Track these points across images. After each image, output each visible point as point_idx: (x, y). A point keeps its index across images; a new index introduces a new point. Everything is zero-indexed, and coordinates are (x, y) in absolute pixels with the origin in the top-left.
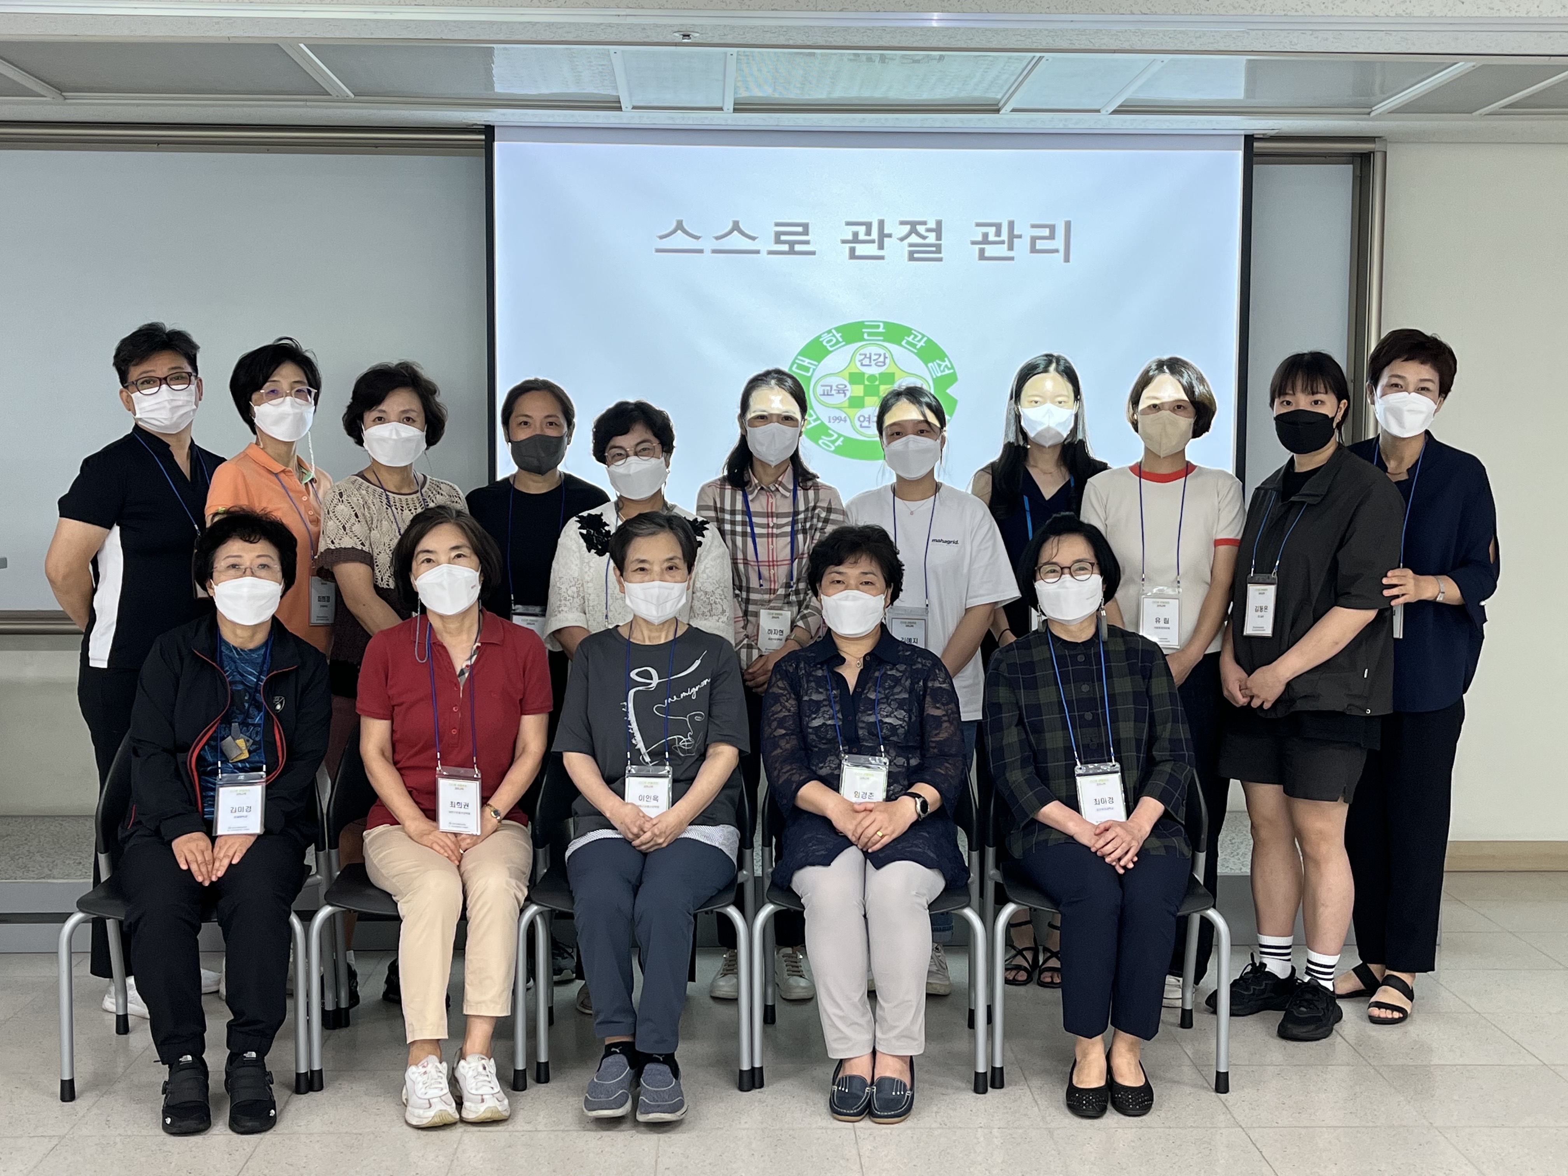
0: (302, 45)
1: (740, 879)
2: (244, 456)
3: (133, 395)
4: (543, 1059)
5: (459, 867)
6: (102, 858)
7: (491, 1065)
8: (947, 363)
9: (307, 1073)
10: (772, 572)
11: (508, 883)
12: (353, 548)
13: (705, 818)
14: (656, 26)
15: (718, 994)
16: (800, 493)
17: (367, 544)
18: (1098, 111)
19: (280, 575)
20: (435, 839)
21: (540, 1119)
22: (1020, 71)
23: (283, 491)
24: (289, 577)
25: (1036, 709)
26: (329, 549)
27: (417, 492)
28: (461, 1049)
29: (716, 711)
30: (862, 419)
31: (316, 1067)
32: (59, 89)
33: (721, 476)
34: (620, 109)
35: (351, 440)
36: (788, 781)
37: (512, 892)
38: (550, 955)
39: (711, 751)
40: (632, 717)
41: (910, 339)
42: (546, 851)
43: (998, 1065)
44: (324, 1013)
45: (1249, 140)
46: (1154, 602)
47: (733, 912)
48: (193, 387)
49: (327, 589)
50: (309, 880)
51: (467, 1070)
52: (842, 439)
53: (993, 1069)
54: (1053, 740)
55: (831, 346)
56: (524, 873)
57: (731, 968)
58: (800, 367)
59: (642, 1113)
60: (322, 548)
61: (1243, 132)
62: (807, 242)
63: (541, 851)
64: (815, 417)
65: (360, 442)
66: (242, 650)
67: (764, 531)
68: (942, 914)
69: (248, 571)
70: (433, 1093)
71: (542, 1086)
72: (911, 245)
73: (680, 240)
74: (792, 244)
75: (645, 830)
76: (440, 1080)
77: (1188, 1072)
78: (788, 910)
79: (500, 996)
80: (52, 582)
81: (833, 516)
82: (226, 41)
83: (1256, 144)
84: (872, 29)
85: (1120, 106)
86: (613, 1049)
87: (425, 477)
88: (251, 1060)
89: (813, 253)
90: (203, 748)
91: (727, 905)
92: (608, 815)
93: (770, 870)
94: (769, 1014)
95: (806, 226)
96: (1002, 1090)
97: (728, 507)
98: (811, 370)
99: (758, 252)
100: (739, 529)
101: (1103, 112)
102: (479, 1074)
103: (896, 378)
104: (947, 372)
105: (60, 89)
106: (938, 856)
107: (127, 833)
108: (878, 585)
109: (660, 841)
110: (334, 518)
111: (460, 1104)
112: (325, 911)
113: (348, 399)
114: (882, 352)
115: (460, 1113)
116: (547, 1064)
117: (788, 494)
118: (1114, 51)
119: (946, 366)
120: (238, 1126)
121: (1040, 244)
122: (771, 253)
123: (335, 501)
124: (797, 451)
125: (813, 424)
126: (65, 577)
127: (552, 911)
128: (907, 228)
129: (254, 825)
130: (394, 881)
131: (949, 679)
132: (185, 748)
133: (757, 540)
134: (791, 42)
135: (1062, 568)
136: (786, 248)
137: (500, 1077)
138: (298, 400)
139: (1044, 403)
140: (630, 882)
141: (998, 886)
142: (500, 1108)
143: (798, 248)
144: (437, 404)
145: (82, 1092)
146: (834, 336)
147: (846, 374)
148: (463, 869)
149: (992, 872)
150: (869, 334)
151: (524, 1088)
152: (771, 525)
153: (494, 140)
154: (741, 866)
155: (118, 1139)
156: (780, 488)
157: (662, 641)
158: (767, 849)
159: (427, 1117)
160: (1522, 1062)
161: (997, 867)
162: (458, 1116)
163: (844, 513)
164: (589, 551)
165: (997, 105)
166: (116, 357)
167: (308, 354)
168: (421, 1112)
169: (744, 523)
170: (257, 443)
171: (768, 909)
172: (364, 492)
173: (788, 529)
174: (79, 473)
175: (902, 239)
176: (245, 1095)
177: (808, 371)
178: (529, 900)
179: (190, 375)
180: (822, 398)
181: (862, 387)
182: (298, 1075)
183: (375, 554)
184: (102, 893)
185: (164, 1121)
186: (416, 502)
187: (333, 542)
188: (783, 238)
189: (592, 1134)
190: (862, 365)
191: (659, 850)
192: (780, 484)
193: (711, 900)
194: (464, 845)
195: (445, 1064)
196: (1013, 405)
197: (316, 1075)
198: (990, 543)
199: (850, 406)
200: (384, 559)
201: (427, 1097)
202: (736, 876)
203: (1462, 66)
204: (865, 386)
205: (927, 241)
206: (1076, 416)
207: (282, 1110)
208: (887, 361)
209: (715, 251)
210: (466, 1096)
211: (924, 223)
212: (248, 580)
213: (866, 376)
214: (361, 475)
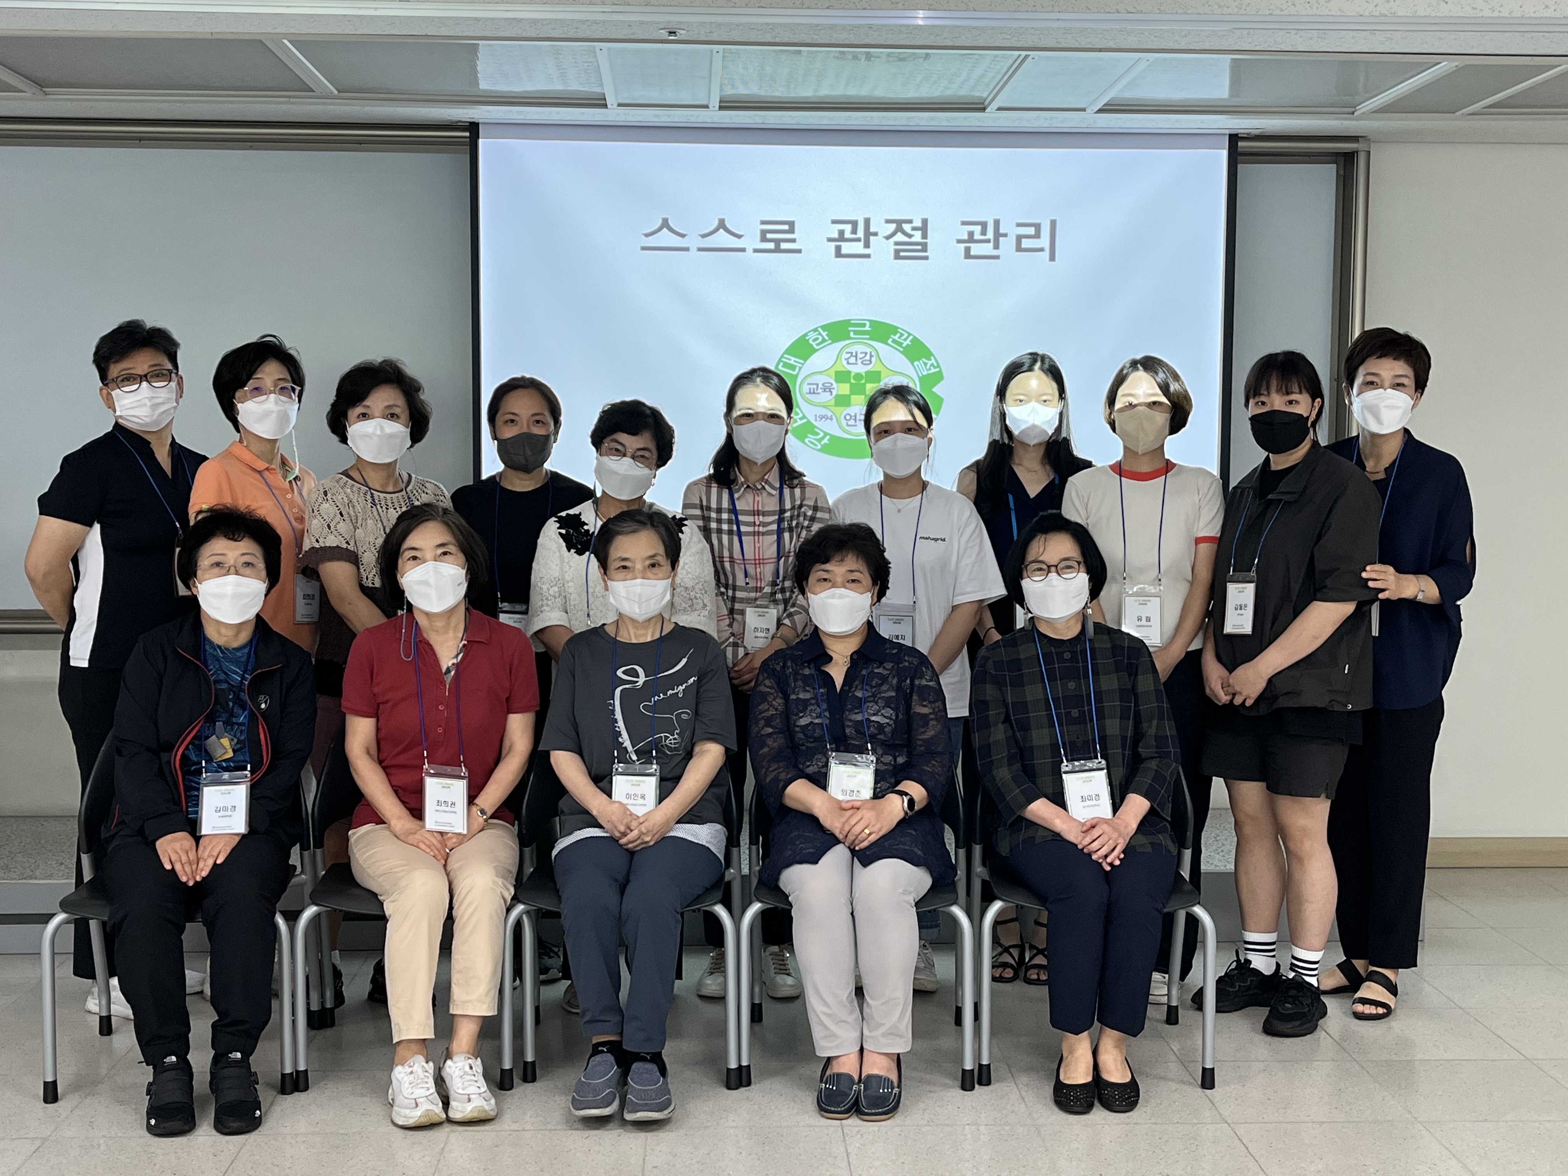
0: (286, 41)
1: (727, 878)
2: (228, 454)
3: (113, 393)
4: (530, 1058)
5: (445, 866)
6: (85, 859)
7: (478, 1064)
8: (933, 361)
9: (292, 1073)
10: (758, 570)
11: (494, 882)
12: (338, 547)
13: (692, 816)
14: (642, 23)
15: (706, 992)
16: (787, 491)
17: (352, 543)
18: (1084, 110)
19: (264, 573)
20: (421, 838)
21: (527, 1118)
22: (1005, 69)
23: (267, 489)
24: (273, 576)
25: (1023, 706)
26: (313, 548)
27: (402, 490)
28: (447, 1048)
29: (702, 709)
30: (848, 417)
31: (302, 1068)
32: (39, 85)
33: (707, 474)
34: (605, 106)
35: (335, 439)
36: (776, 780)
37: (499, 891)
38: (537, 954)
39: (697, 749)
40: (618, 715)
41: (896, 338)
42: (532, 850)
43: (985, 1062)
44: (309, 1013)
45: (1234, 139)
46: (1136, 601)
47: (720, 911)
48: (173, 384)
49: (311, 588)
50: (294, 880)
51: (454, 1069)
52: (828, 437)
53: (980, 1066)
54: (1039, 737)
55: (818, 345)
56: (510, 872)
57: (719, 966)
58: (786, 365)
59: (629, 1112)
60: (306, 546)
61: (1227, 132)
62: (793, 241)
63: (527, 850)
64: (801, 415)
65: (344, 440)
66: (227, 649)
67: (750, 529)
68: (930, 911)
69: (232, 569)
70: (420, 1093)
71: (530, 1086)
72: (897, 244)
73: (665, 238)
74: (777, 242)
75: (632, 828)
76: (426, 1080)
77: (1174, 1068)
78: (776, 908)
79: (487, 995)
80: (32, 580)
81: (819, 515)
82: (209, 36)
83: (1240, 144)
84: (858, 27)
85: (1105, 105)
86: (600, 1048)
87: (410, 476)
88: (236, 1061)
89: (799, 251)
90: (187, 748)
91: (715, 904)
92: (595, 813)
93: (757, 868)
94: (756, 1014)
95: (791, 224)
96: (990, 1087)
97: (714, 505)
98: (797, 369)
99: (743, 250)
100: (725, 527)
101: (1088, 111)
102: (466, 1073)
103: (883, 375)
104: (933, 370)
105: (41, 84)
106: (925, 854)
107: (112, 833)
108: (864, 583)
109: (647, 839)
110: (318, 517)
111: (446, 1104)
112: (310, 911)
113: (331, 397)
114: (868, 350)
115: (446, 1113)
116: (533, 1063)
117: (774, 492)
118: (1100, 50)
119: (932, 365)
120: (223, 1127)
121: (1025, 243)
122: (756, 251)
123: (320, 500)
124: (783, 448)
125: (800, 422)
126: (45, 575)
127: (539, 910)
128: (893, 227)
129: (239, 824)
130: (380, 880)
131: (936, 676)
132: (170, 748)
133: (743, 538)
134: (777, 40)
135: (1049, 567)
136: (771, 246)
137: (486, 1076)
138: (281, 397)
139: (1029, 401)
140: (616, 881)
141: (984, 883)
142: (487, 1108)
143: (784, 246)
144: (422, 402)
145: (64, 1095)
146: (820, 334)
147: (832, 373)
148: (449, 868)
149: (979, 869)
150: (855, 333)
151: (511, 1088)
152: (757, 523)
153: (478, 137)
154: (728, 864)
155: (102, 1141)
156: (767, 487)
157: (649, 639)
158: (754, 847)
159: (414, 1116)
160: (1505, 1057)
161: (984, 864)
162: (445, 1116)
163: (829, 511)
164: (569, 551)
165: (983, 103)
166: (96, 354)
167: (292, 352)
168: (407, 1111)
169: (730, 522)
170: (241, 441)
171: (756, 907)
172: (349, 491)
173: (774, 527)
174: (59, 470)
175: (888, 238)
176: (231, 1096)
177: (794, 370)
178: (516, 899)
179: (170, 372)
180: (807, 396)
181: (848, 385)
182: (283, 1075)
183: (360, 553)
184: (84, 893)
185: (148, 1123)
186: (401, 500)
187: (317, 541)
188: (769, 236)
189: (579, 1132)
190: (848, 363)
191: (646, 849)
192: (767, 482)
193: (698, 899)
194: (450, 844)
195: (431, 1064)
196: (999, 404)
197: (301, 1075)
198: (978, 541)
199: (836, 405)
200: (369, 558)
201: (414, 1096)
202: (723, 875)
203: (1445, 66)
204: (852, 384)
205: (913, 240)
206: (1061, 414)
207: (266, 1113)
208: (873, 359)
209: (700, 249)
210: (452, 1095)
211: (910, 222)
212: (232, 578)
213: (852, 375)
214: (346, 473)
